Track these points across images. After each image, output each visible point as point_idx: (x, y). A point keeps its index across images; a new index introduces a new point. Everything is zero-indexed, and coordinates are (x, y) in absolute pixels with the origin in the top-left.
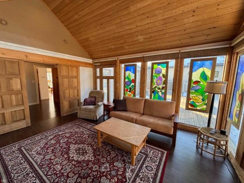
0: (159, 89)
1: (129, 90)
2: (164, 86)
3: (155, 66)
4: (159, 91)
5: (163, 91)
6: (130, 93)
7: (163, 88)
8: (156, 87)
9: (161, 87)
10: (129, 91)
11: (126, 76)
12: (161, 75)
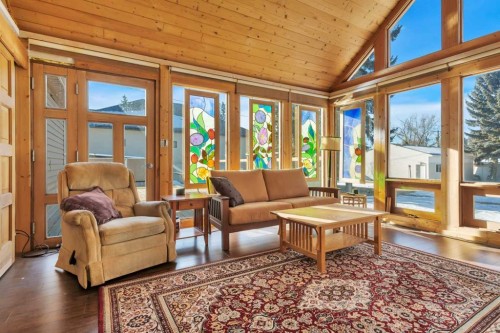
0: (264, 151)
1: (201, 158)
2: (270, 145)
3: (256, 107)
4: (264, 154)
5: (270, 155)
6: (206, 166)
7: (269, 149)
8: (258, 148)
9: (266, 147)
10: (202, 162)
11: (191, 121)
12: (265, 126)
